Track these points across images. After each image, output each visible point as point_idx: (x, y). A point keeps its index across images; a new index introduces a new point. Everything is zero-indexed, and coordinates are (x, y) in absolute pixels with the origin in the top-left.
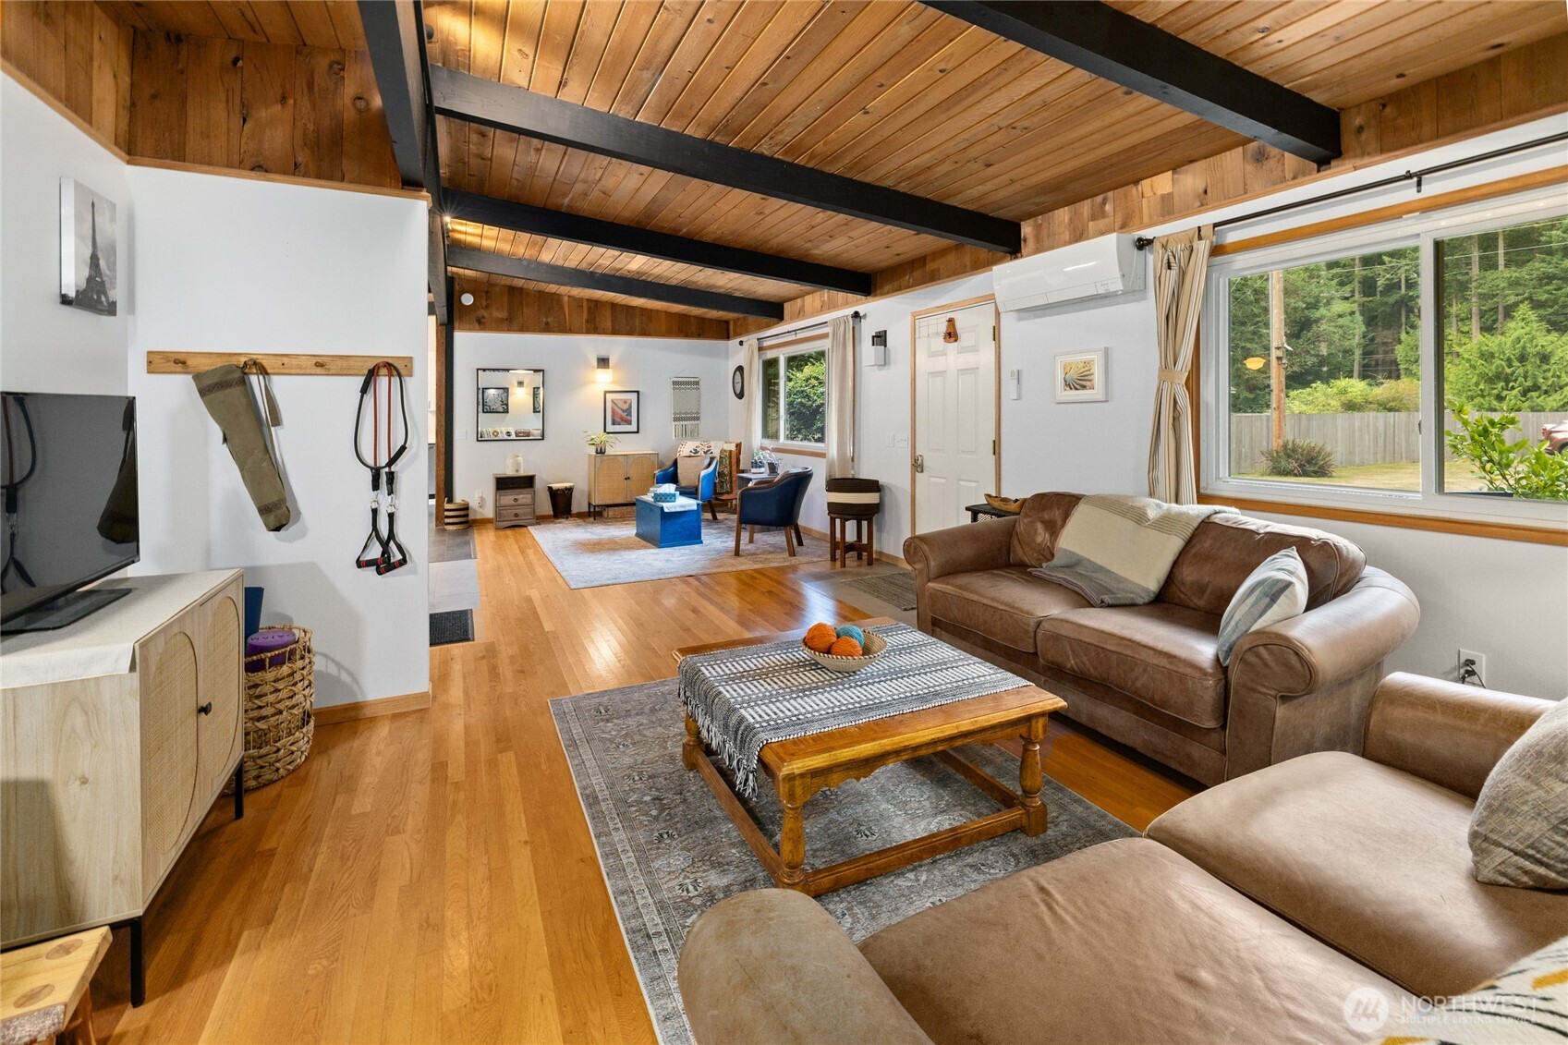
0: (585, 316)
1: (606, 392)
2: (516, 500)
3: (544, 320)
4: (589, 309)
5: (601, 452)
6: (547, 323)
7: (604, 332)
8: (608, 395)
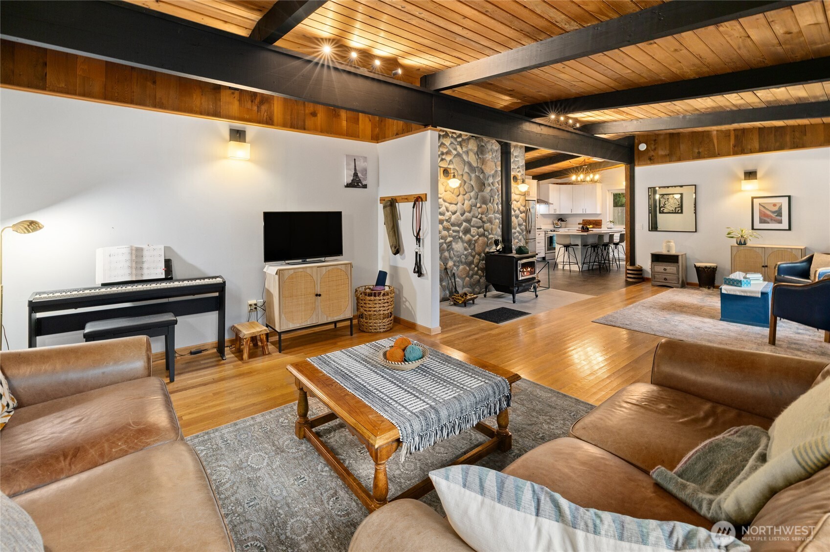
0: (732, 142)
1: (753, 198)
2: (665, 269)
3: (696, 151)
4: (736, 137)
5: (742, 243)
6: (699, 153)
7: (752, 152)
8: (755, 200)
